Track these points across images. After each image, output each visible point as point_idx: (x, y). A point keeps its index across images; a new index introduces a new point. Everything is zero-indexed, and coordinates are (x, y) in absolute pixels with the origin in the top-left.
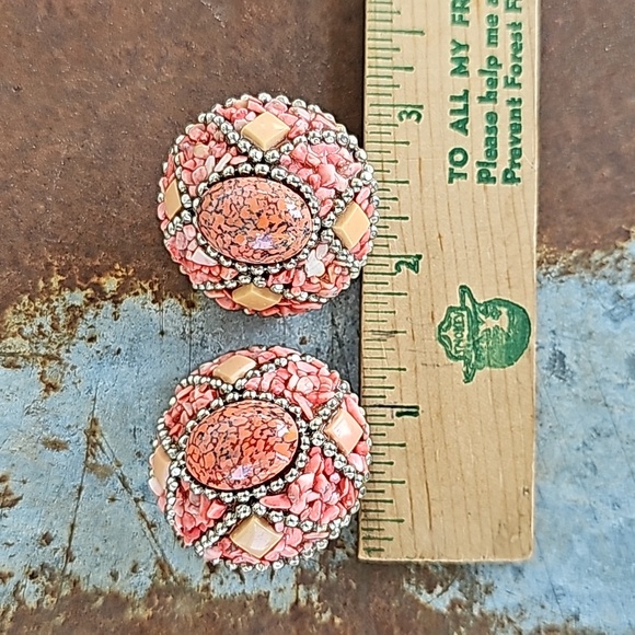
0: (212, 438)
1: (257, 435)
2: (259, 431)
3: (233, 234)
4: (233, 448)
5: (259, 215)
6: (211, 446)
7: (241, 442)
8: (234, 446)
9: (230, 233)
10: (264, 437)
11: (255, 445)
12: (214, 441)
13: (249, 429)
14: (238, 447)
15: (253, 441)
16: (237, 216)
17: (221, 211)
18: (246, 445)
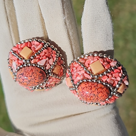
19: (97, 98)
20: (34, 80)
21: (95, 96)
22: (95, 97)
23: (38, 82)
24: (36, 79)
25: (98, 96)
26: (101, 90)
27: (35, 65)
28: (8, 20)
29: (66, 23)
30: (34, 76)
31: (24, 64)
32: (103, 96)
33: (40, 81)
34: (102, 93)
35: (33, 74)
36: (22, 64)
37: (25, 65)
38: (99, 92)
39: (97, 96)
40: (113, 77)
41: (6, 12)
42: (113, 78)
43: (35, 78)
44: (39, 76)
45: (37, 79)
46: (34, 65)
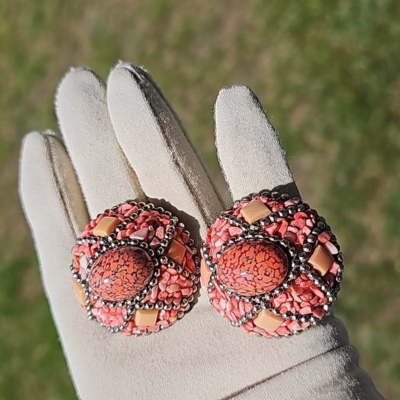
0: (257, 271)
1: (230, 269)
2: (229, 272)
3: (119, 267)
4: (243, 263)
5: (111, 285)
6: (258, 266)
7: (239, 266)
8: (243, 265)
9: (121, 266)
10: (226, 269)
11: (231, 264)
12: (256, 269)
13: (234, 275)
14: (241, 263)
15: (232, 266)
16: (122, 278)
17: (132, 275)
18: (235, 265)
19: (255, 266)
20: (125, 267)
21: (249, 261)
22: (251, 263)
23: (134, 272)
24: (128, 266)
25: (256, 261)
26: (262, 247)
27: (126, 241)
28: (62, 197)
29: (177, 164)
30: (123, 258)
31: (101, 246)
32: (268, 260)
33: (138, 270)
34: (264, 253)
35: (121, 256)
36: (99, 247)
37: (104, 249)
38: (259, 252)
39: (254, 259)
40: (292, 226)
41: (57, 182)
42: (290, 229)
43: (125, 262)
44: (134, 258)
45: (131, 264)
46: (123, 243)
